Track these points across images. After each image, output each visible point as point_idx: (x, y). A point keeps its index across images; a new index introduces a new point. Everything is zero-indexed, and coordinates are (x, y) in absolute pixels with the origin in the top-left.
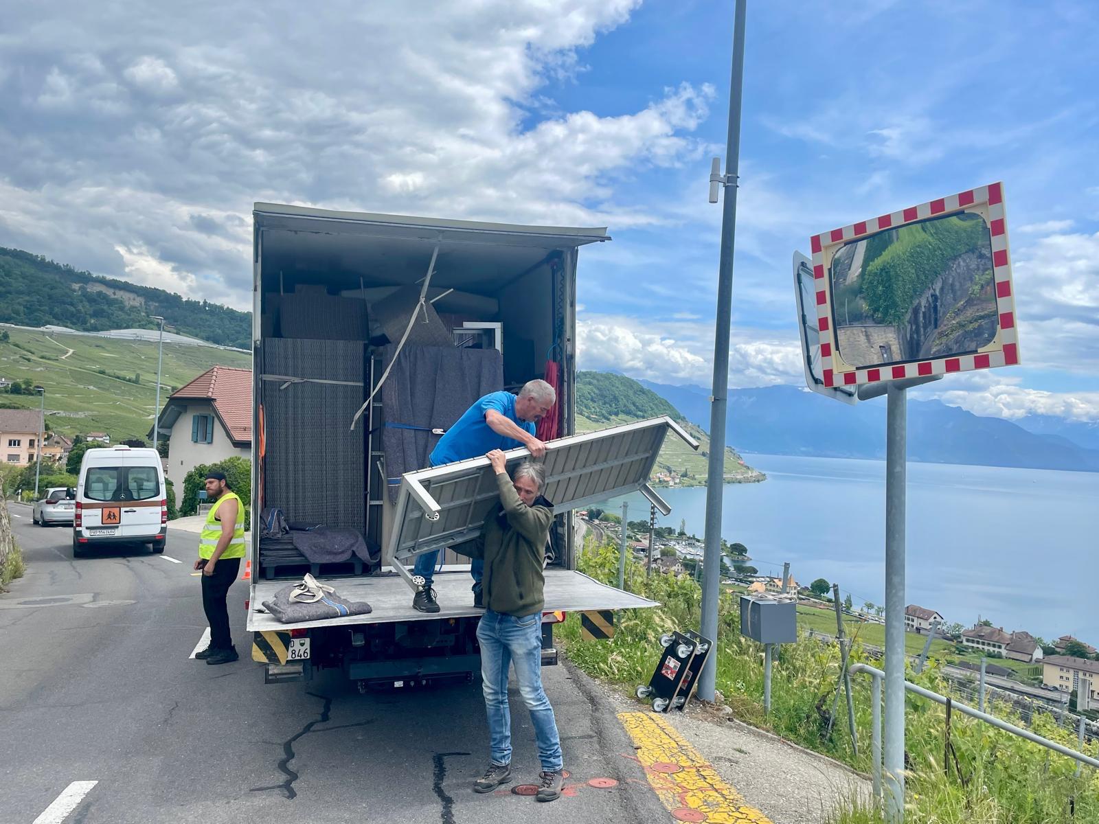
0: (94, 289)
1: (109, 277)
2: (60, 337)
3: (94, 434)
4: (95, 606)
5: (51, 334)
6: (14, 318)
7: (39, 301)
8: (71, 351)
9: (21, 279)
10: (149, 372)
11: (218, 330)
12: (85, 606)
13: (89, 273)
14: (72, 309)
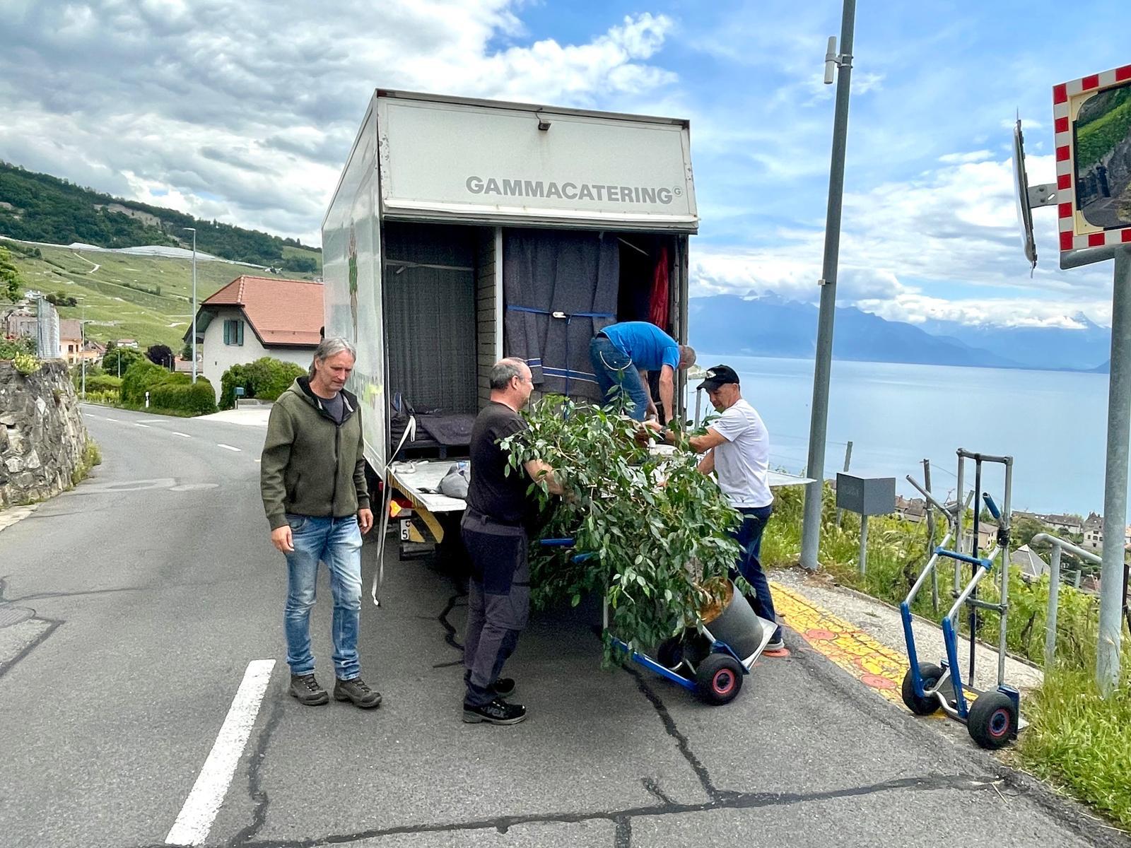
0: (114, 209)
1: (128, 198)
2: (86, 253)
3: (124, 341)
4: (181, 489)
5: (78, 251)
6: (43, 237)
7: (65, 221)
8: (97, 266)
9: (47, 201)
10: (168, 285)
11: (228, 247)
12: (173, 489)
13: (109, 195)
14: (96, 228)
